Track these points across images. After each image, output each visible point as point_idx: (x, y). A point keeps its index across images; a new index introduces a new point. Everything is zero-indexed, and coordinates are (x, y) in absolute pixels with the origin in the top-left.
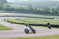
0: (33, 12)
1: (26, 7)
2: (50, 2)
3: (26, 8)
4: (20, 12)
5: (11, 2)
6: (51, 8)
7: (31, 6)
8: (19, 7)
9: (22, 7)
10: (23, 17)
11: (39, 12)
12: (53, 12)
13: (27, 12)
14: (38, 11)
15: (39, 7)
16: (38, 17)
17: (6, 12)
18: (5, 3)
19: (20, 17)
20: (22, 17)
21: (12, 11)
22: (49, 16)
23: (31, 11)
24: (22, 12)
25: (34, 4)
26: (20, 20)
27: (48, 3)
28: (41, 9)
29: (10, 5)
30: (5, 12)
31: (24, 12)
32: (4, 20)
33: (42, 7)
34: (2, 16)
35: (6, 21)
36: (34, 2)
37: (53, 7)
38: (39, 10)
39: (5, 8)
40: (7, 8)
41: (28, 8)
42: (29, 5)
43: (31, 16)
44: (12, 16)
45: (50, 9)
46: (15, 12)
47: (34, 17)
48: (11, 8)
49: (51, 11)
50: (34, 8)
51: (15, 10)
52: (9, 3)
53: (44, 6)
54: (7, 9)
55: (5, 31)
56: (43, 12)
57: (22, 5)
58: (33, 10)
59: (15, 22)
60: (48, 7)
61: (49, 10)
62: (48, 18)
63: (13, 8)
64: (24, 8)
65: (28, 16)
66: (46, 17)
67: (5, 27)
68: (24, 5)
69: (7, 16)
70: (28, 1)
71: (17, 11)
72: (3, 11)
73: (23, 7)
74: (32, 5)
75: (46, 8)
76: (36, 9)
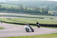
0: (24, 12)
1: (17, 6)
2: (40, 2)
3: (16, 8)
4: (11, 11)
5: (3, 2)
6: (41, 8)
7: (21, 6)
8: (10, 6)
9: (13, 7)
10: (14, 16)
13: (18, 12)
14: (28, 10)
15: (29, 7)
16: (28, 16)
19: (11, 16)
20: (13, 16)
21: (3, 11)
22: (39, 16)
23: (21, 10)
24: (13, 11)
25: (25, 4)
26: (11, 20)
27: (38, 3)
28: (31, 9)
29: (2, 5)
31: (15, 12)
33: (32, 6)
36: (25, 2)
37: (43, 7)
38: (29, 9)
41: (18, 7)
43: (22, 16)
44: (3, 16)
45: (40, 9)
46: (6, 12)
47: (25, 16)
48: (3, 7)
49: (41, 11)
50: (24, 8)
51: (6, 10)
52: (0, 3)
53: (34, 6)
56: (33, 11)
57: (13, 5)
59: (6, 21)
60: (38, 7)
61: (39, 10)
62: (38, 17)
63: (4, 8)
65: (19, 16)
66: (36, 17)
68: (15, 5)
71: (8, 11)
73: (14, 6)
74: (23, 5)
75: (36, 7)
76: (27, 9)
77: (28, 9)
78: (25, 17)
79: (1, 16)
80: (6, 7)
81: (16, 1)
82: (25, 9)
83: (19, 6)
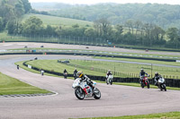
0: (112, 40)
1: (91, 23)
2: (163, 10)
3: (89, 28)
4: (72, 39)
6: (166, 28)
7: (104, 21)
8: (68, 24)
9: (76, 26)
10: (79, 54)
11: (131, 42)
12: (172, 39)
13: (94, 40)
14: (126, 36)
15: (130, 25)
17: (30, 39)
18: (26, 13)
19: (73, 54)
20: (77, 54)
21: (46, 37)
22: (159, 53)
24: (76, 39)
25: (116, 17)
26: (72, 65)
27: (156, 14)
28: (134, 32)
29: (42, 20)
30: (25, 39)
31: (85, 40)
32: (24, 64)
33: (138, 24)
34: (16, 51)
35: (30, 67)
36: (115, 10)
37: (172, 25)
38: (129, 33)
39: (25, 29)
40: (33, 28)
41: (95, 26)
42: (98, 19)
43: (106, 53)
44: (48, 53)
45: (163, 32)
46: (56, 40)
47: (116, 54)
49: (166, 38)
50: (114, 28)
51: (56, 35)
52: (38, 13)
53: (144, 22)
54: (33, 32)
55: (26, 97)
56: (141, 39)
57: (78, 18)
58: (111, 33)
59: (56, 71)
60: (158, 25)
61: (160, 35)
62: (156, 57)
63: (49, 28)
64: (84, 29)
66: (151, 56)
67: (26, 85)
68: (84, 19)
69: (33, 53)
70: (95, 6)
71: (63, 37)
72: (21, 38)
73: (82, 24)
74: (108, 19)
75: (151, 27)
76: (121, 31)
77: (125, 32)
78: (115, 57)
79: (41, 53)
80: (55, 26)
81: (87, 6)
82: (117, 31)
83: (96, 21)
